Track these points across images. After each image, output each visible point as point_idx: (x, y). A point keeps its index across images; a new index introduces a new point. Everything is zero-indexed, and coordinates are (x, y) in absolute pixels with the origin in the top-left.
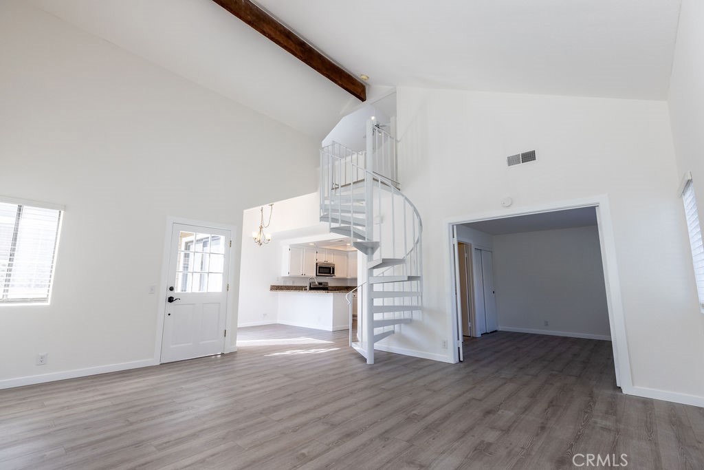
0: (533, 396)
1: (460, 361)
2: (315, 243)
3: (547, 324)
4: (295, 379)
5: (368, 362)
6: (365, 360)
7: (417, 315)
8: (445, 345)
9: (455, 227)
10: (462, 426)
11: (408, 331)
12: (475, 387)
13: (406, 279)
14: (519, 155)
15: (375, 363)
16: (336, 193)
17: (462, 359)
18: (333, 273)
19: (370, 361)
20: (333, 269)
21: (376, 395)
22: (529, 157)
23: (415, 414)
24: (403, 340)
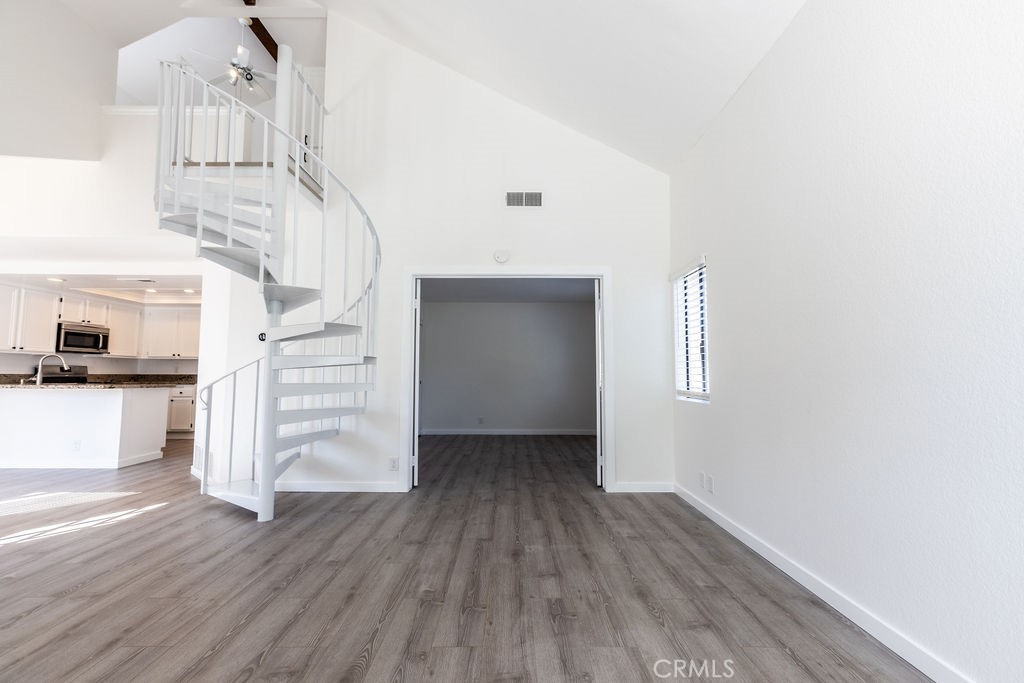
0: (538, 517)
1: (414, 487)
2: (65, 278)
3: (481, 421)
4: (97, 597)
5: (260, 519)
6: (253, 515)
7: (346, 423)
8: (394, 465)
9: (419, 281)
10: (506, 586)
11: (325, 451)
12: (466, 523)
13: (362, 361)
14: (522, 194)
15: (275, 517)
16: (185, 175)
17: (416, 484)
18: (105, 346)
19: (265, 514)
20: (106, 338)
21: (332, 578)
22: (534, 199)
23: (426, 591)
24: (316, 467)
